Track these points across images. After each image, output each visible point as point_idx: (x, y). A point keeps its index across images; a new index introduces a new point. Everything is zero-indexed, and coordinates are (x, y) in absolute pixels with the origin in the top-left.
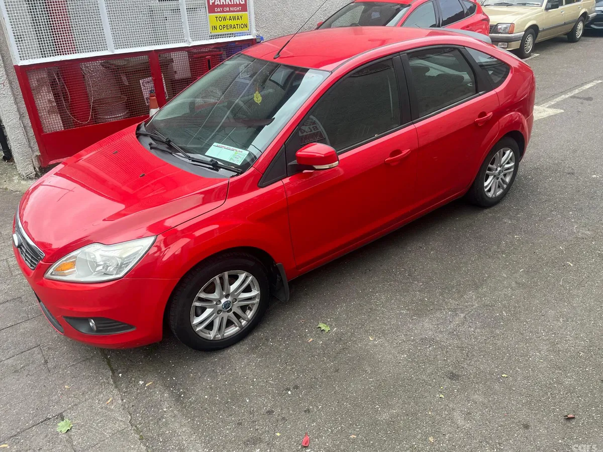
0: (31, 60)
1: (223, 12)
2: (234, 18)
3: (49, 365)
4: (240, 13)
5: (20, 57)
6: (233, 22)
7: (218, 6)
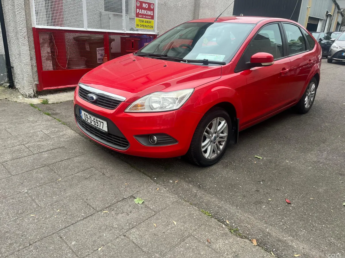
1: (143, 18)
2: (147, 22)
4: (150, 20)
6: (146, 24)
7: (141, 14)
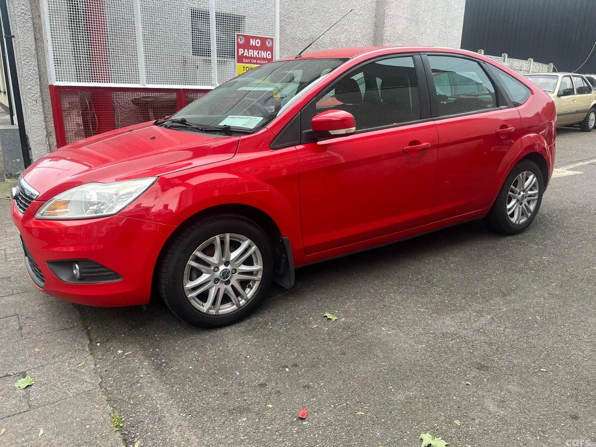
0: (66, 82)
1: (250, 63)
3: (23, 331)
5: (57, 78)
7: (246, 57)
